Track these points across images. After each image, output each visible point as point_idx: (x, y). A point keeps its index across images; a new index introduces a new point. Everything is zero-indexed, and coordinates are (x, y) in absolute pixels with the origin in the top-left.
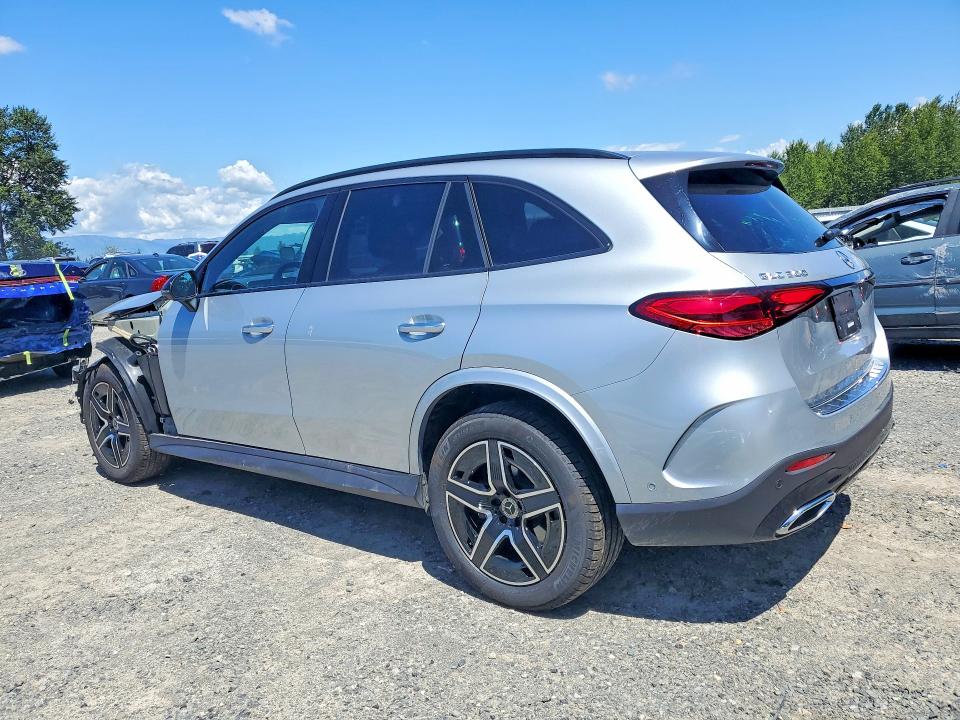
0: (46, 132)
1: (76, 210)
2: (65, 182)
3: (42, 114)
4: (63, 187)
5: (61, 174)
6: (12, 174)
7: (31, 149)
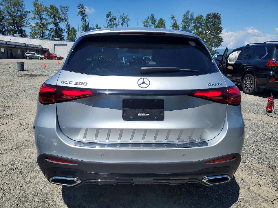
0: (219, 19)
1: (222, 41)
2: (221, 33)
3: (219, 14)
4: (220, 35)
5: (221, 31)
6: (208, 31)
7: (214, 24)
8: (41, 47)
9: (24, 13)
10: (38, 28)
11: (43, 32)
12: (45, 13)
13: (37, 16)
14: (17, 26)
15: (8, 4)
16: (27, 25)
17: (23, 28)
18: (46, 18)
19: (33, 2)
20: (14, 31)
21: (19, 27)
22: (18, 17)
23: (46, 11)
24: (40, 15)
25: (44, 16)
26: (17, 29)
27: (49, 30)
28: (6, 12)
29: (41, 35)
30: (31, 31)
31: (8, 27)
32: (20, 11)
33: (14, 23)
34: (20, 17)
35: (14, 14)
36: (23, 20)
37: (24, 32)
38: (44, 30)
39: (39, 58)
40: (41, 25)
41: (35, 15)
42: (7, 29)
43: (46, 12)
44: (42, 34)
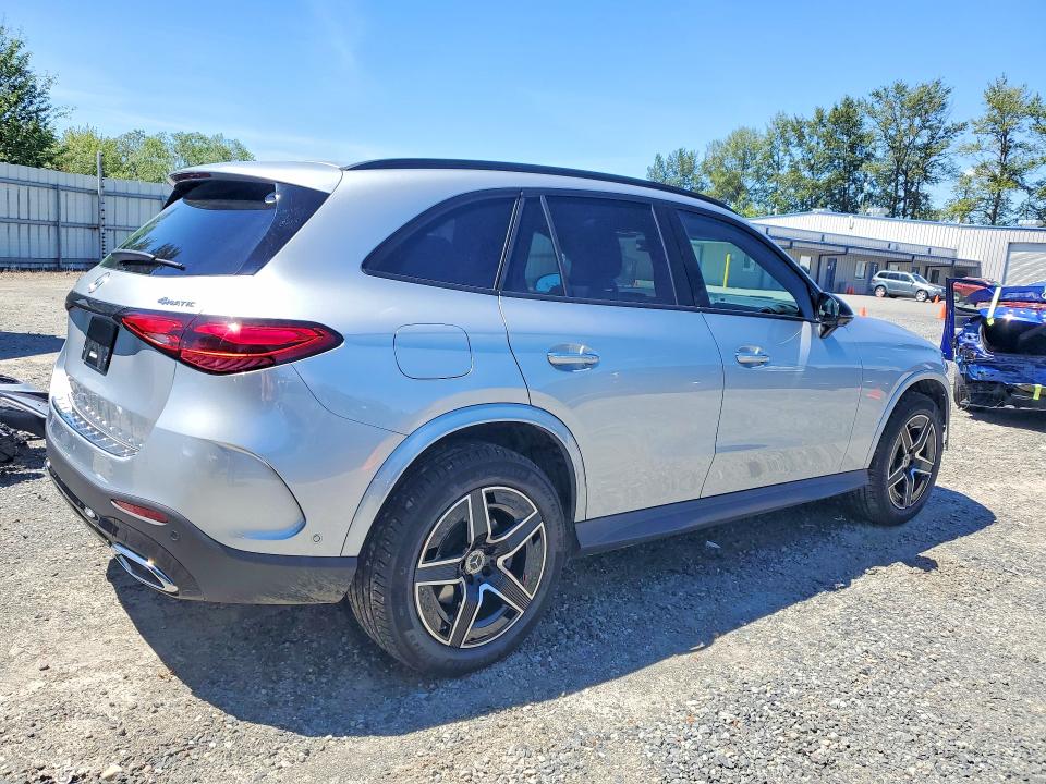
8: (949, 254)
9: (942, 133)
10: (982, 184)
11: (999, 195)
12: (1028, 122)
13: (989, 140)
14: (906, 182)
15: (892, 108)
16: (942, 177)
17: (926, 188)
18: (1026, 140)
19: (987, 88)
20: (891, 198)
21: (912, 184)
22: (919, 149)
23: (1032, 115)
24: (1006, 133)
25: (1017, 137)
26: (902, 193)
27: (1028, 188)
28: (878, 138)
29: (990, 212)
30: (952, 196)
31: (874, 186)
32: (930, 127)
33: (898, 172)
34: (927, 147)
35: (906, 141)
36: (932, 159)
37: (924, 201)
38: (1006, 191)
39: (921, 296)
40: (997, 172)
41: (983, 137)
42: (870, 195)
43: (1032, 121)
44: (996, 207)
